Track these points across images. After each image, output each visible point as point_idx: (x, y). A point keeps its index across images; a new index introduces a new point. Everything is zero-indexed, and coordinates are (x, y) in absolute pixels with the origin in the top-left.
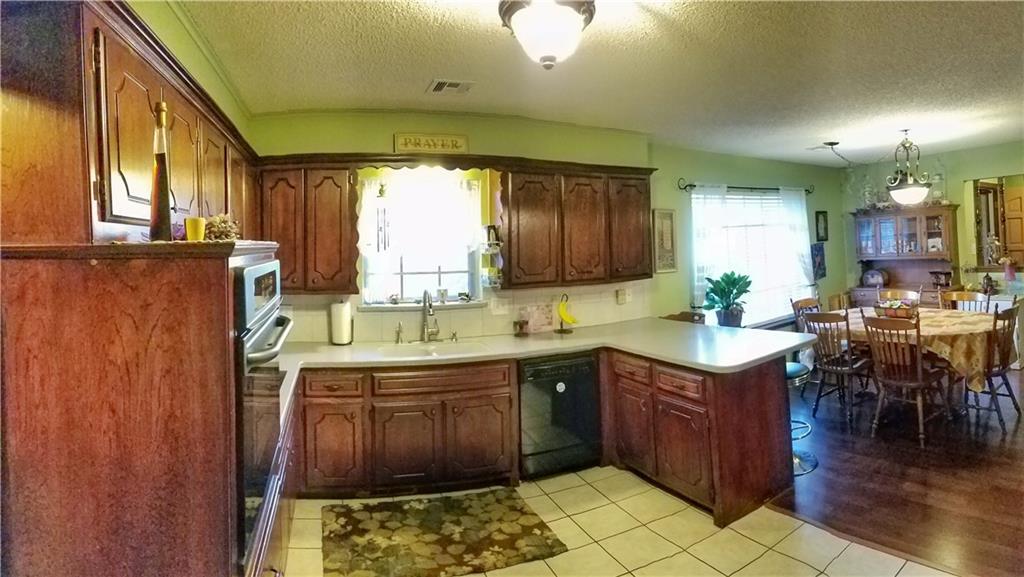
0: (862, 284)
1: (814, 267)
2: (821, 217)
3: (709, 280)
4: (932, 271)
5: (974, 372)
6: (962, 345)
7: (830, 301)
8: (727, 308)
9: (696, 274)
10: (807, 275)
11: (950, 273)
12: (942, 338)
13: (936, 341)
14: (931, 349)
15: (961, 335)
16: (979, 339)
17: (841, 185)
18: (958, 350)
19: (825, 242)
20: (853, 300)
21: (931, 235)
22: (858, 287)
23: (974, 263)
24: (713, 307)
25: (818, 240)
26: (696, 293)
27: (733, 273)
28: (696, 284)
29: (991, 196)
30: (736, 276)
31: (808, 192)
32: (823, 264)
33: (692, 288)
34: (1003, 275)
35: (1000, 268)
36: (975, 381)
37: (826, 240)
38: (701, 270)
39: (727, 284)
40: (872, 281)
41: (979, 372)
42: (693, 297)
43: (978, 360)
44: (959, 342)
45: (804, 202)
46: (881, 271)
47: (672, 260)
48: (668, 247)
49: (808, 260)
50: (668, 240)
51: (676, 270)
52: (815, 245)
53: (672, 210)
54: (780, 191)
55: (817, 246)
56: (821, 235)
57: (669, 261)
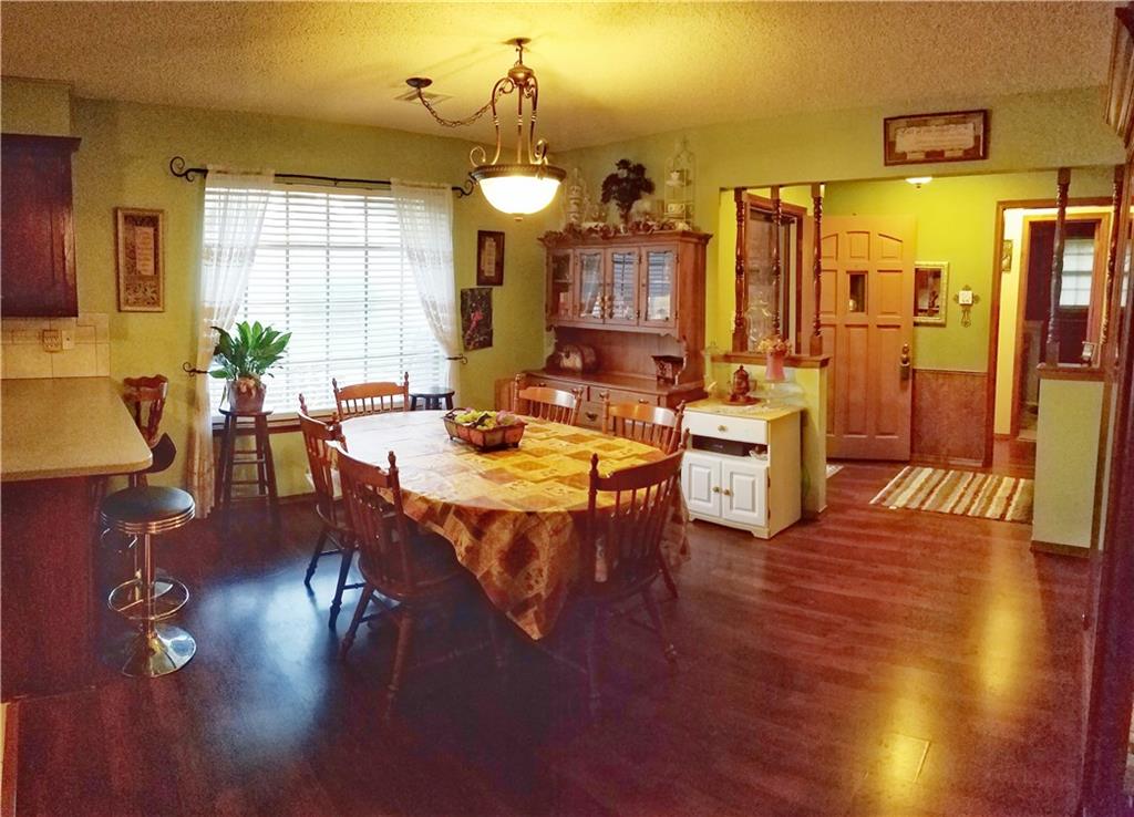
1: (465, 329)
2: (490, 243)
3: (220, 331)
4: (657, 354)
5: (531, 594)
6: (502, 535)
7: (496, 387)
9: (201, 319)
11: (681, 361)
12: (461, 512)
13: (451, 515)
14: (439, 530)
15: (502, 513)
16: (549, 525)
18: (491, 542)
19: (496, 287)
23: (726, 345)
25: (479, 284)
29: (793, 228)
30: (264, 330)
31: (463, 193)
32: (489, 326)
34: (764, 368)
35: (759, 359)
36: (530, 614)
37: (499, 281)
40: (566, 363)
41: (538, 596)
43: (540, 571)
44: (495, 527)
46: (585, 347)
47: (154, 292)
48: (145, 270)
49: (446, 315)
50: (148, 260)
51: (161, 309)
52: (472, 290)
53: (158, 211)
54: (392, 187)
55: (476, 292)
56: (486, 274)
57: (149, 293)
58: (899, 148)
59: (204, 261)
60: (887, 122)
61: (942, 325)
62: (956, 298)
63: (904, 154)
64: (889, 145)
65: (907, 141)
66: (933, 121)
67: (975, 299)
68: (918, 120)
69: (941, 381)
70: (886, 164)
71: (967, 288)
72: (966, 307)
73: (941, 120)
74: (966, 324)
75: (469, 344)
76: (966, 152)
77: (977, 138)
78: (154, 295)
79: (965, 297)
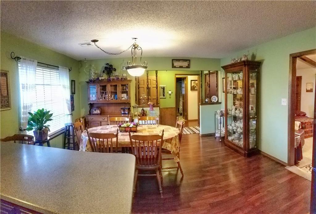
0: (90, 114)
1: (71, 106)
2: (73, 83)
3: (30, 113)
4: (121, 108)
8: (40, 129)
9: (22, 110)
10: (69, 110)
17: (79, 69)
19: (74, 95)
20: (87, 121)
21: (123, 93)
22: (88, 115)
24: (32, 129)
25: (72, 94)
26: (22, 121)
27: (43, 109)
28: (22, 116)
30: (45, 111)
31: (70, 70)
32: (74, 105)
33: (19, 118)
34: (149, 108)
35: (149, 106)
38: (26, 107)
39: (40, 116)
40: (95, 112)
42: (20, 124)
45: (68, 75)
46: (98, 108)
47: (7, 102)
48: (4, 94)
49: (69, 103)
50: (5, 90)
51: (10, 109)
53: (7, 71)
56: (73, 91)
57: (6, 103)
58: (174, 65)
60: (173, 60)
61: (165, 98)
62: (168, 93)
63: (175, 66)
64: (173, 64)
65: (176, 64)
66: (181, 61)
67: (172, 93)
68: (178, 60)
69: (166, 110)
70: (172, 68)
71: (170, 91)
72: (170, 94)
73: (182, 61)
74: (170, 98)
76: (186, 66)
77: (188, 64)
78: (7, 103)
79: (170, 92)
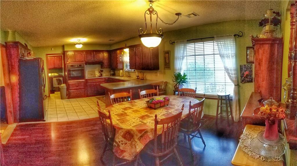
1: (242, 77)
2: (251, 50)
19: (253, 64)
25: (247, 63)
32: (251, 76)
47: (169, 66)
49: (233, 72)
50: (168, 60)
52: (245, 65)
53: (169, 51)
54: (215, 38)
55: (246, 66)
56: (250, 60)
59: (175, 60)
75: (243, 81)
